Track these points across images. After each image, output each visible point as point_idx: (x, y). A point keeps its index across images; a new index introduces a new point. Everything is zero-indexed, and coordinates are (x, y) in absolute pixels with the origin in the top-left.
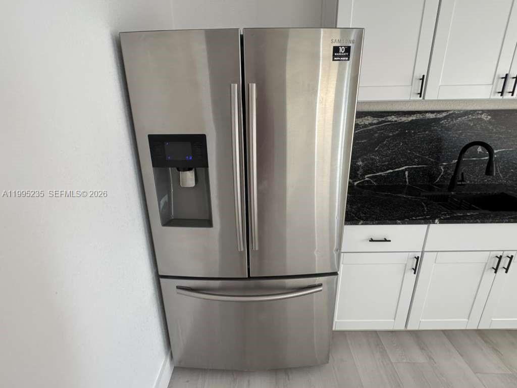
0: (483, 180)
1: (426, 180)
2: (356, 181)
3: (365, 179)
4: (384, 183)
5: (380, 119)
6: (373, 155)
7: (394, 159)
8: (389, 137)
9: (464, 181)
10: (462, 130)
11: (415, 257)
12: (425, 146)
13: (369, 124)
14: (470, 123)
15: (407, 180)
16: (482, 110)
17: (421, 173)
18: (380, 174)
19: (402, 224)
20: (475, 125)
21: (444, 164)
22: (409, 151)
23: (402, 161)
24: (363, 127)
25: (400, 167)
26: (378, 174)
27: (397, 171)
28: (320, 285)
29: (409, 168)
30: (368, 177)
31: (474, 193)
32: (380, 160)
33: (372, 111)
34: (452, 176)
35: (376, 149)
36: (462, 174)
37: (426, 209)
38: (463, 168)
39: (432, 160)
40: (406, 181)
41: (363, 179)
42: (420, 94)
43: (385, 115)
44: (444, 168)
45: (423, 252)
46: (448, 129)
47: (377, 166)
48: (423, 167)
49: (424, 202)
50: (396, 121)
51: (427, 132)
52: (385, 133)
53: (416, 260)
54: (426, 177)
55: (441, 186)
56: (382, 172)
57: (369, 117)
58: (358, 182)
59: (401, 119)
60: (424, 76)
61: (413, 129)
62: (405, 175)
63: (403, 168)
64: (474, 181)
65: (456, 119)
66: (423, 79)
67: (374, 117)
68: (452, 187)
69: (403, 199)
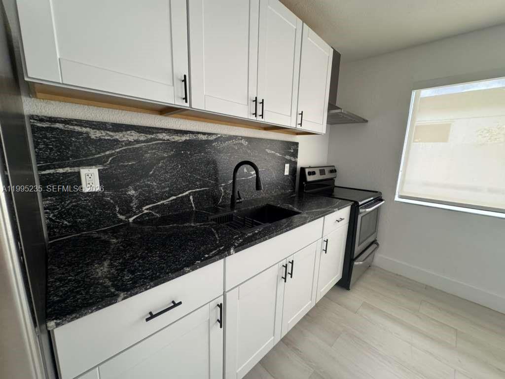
0: (251, 196)
1: (210, 202)
2: (131, 217)
3: (143, 211)
4: (169, 213)
5: (150, 136)
6: (148, 181)
7: (175, 183)
8: (164, 158)
9: (241, 199)
10: (231, 153)
11: (218, 305)
12: (204, 168)
13: (135, 141)
14: (234, 147)
15: (193, 205)
16: (241, 137)
17: (205, 196)
18: (162, 202)
19: (193, 270)
20: (238, 149)
21: (223, 185)
22: (189, 174)
23: (184, 186)
24: (126, 145)
25: (183, 193)
26: (159, 203)
27: (181, 197)
29: (192, 192)
30: (147, 209)
31: (250, 208)
32: (159, 186)
33: (135, 124)
34: (232, 196)
35: (151, 173)
36: (238, 192)
37: (217, 236)
38: (238, 188)
39: (212, 182)
40: (192, 207)
41: (140, 212)
42: (186, 99)
43: (155, 131)
44: (223, 189)
45: (224, 295)
46: (220, 152)
47: (157, 194)
48: (206, 190)
49: (213, 228)
50: (168, 140)
51: (203, 154)
52: (159, 154)
53: (219, 309)
54: (210, 199)
55: (224, 206)
56: (164, 199)
57: (133, 131)
58: (135, 217)
59: (173, 138)
60: (185, 76)
61: (189, 150)
62: (190, 200)
63: (187, 193)
64: (247, 198)
65: (224, 142)
66: (185, 81)
67: (140, 132)
68: (233, 205)
69: (192, 229)
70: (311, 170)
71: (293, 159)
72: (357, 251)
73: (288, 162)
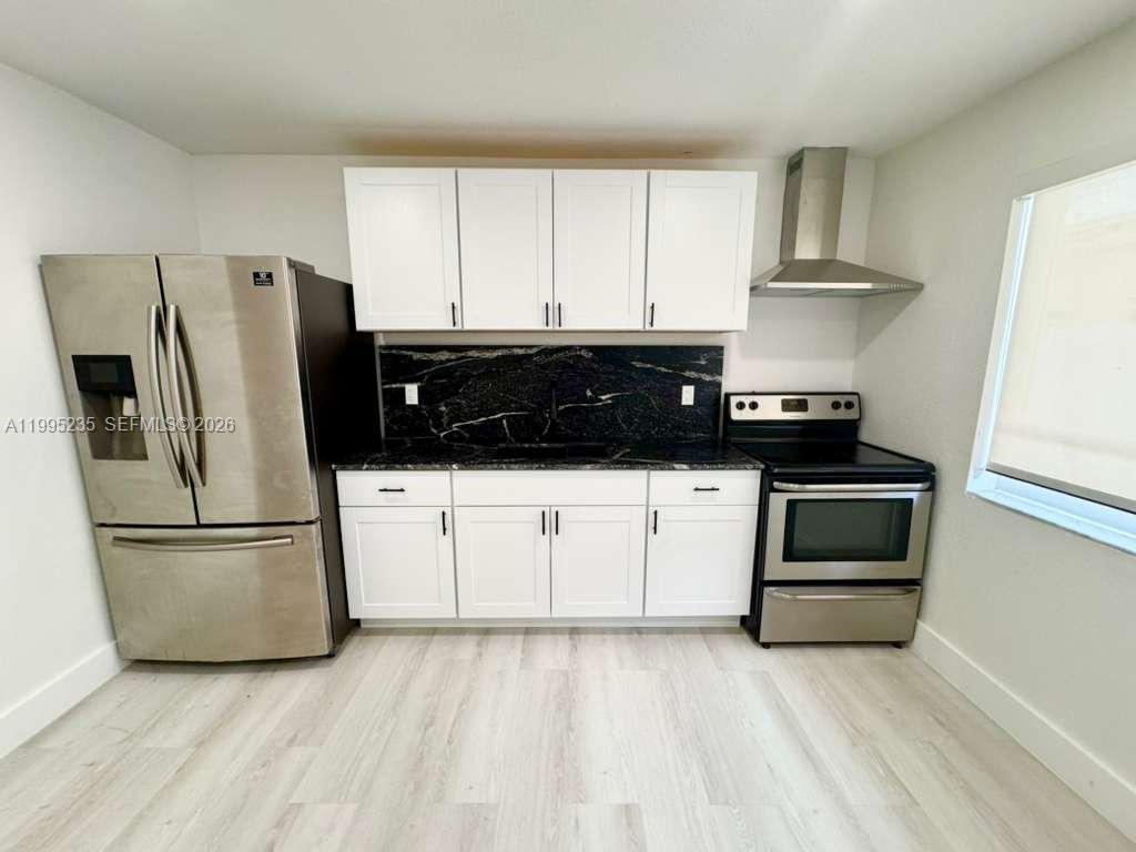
1: (531, 431)
2: (442, 432)
3: (452, 429)
4: (479, 434)
6: (458, 398)
7: (485, 403)
8: (473, 376)
10: (561, 369)
12: (520, 387)
13: (446, 360)
14: (568, 361)
15: (507, 431)
17: (522, 422)
18: (471, 422)
20: (576, 363)
22: (502, 394)
23: (495, 407)
24: (440, 364)
25: (494, 415)
26: (468, 423)
27: (492, 419)
28: (290, 536)
29: (505, 415)
30: (456, 427)
32: (468, 404)
35: (460, 391)
39: (532, 405)
47: (466, 413)
48: (523, 414)
50: (478, 357)
52: (468, 372)
54: (530, 426)
56: (474, 420)
58: (445, 433)
59: (484, 355)
60: (453, 304)
61: (501, 367)
62: (503, 424)
63: (499, 415)
65: (551, 355)
66: (453, 308)
67: (451, 352)
70: (747, 400)
71: (707, 378)
72: (776, 568)
73: (689, 382)
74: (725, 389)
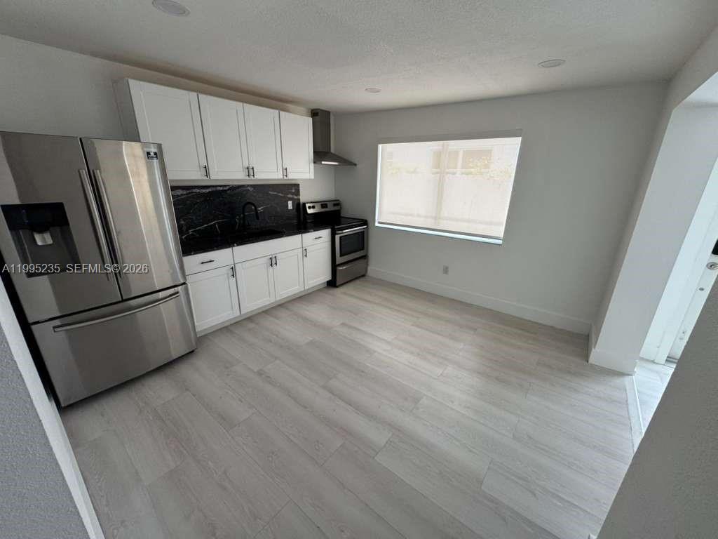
1: (230, 227)
2: (183, 235)
5: (188, 191)
6: (190, 216)
7: (205, 218)
8: (198, 203)
11: (231, 268)
12: (222, 207)
13: (181, 195)
14: (243, 192)
15: (218, 230)
16: (247, 185)
17: (226, 225)
20: (246, 193)
21: (237, 217)
22: (214, 211)
23: (211, 218)
24: (178, 197)
26: (198, 228)
27: (210, 225)
28: (178, 293)
29: (217, 222)
30: (191, 232)
32: (196, 219)
34: (243, 224)
35: (191, 212)
39: (230, 215)
41: (188, 233)
42: (207, 176)
43: (191, 188)
44: (238, 220)
45: (234, 264)
47: (196, 223)
48: (226, 221)
50: (199, 192)
51: (221, 198)
52: (194, 201)
57: (180, 190)
58: (186, 235)
59: (202, 191)
60: (206, 166)
61: (211, 197)
62: (216, 227)
67: (183, 190)
70: (311, 205)
71: (295, 197)
72: (339, 260)
73: (290, 199)
74: (302, 201)
